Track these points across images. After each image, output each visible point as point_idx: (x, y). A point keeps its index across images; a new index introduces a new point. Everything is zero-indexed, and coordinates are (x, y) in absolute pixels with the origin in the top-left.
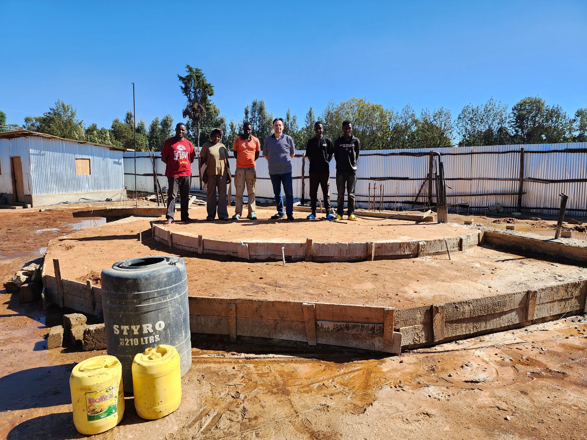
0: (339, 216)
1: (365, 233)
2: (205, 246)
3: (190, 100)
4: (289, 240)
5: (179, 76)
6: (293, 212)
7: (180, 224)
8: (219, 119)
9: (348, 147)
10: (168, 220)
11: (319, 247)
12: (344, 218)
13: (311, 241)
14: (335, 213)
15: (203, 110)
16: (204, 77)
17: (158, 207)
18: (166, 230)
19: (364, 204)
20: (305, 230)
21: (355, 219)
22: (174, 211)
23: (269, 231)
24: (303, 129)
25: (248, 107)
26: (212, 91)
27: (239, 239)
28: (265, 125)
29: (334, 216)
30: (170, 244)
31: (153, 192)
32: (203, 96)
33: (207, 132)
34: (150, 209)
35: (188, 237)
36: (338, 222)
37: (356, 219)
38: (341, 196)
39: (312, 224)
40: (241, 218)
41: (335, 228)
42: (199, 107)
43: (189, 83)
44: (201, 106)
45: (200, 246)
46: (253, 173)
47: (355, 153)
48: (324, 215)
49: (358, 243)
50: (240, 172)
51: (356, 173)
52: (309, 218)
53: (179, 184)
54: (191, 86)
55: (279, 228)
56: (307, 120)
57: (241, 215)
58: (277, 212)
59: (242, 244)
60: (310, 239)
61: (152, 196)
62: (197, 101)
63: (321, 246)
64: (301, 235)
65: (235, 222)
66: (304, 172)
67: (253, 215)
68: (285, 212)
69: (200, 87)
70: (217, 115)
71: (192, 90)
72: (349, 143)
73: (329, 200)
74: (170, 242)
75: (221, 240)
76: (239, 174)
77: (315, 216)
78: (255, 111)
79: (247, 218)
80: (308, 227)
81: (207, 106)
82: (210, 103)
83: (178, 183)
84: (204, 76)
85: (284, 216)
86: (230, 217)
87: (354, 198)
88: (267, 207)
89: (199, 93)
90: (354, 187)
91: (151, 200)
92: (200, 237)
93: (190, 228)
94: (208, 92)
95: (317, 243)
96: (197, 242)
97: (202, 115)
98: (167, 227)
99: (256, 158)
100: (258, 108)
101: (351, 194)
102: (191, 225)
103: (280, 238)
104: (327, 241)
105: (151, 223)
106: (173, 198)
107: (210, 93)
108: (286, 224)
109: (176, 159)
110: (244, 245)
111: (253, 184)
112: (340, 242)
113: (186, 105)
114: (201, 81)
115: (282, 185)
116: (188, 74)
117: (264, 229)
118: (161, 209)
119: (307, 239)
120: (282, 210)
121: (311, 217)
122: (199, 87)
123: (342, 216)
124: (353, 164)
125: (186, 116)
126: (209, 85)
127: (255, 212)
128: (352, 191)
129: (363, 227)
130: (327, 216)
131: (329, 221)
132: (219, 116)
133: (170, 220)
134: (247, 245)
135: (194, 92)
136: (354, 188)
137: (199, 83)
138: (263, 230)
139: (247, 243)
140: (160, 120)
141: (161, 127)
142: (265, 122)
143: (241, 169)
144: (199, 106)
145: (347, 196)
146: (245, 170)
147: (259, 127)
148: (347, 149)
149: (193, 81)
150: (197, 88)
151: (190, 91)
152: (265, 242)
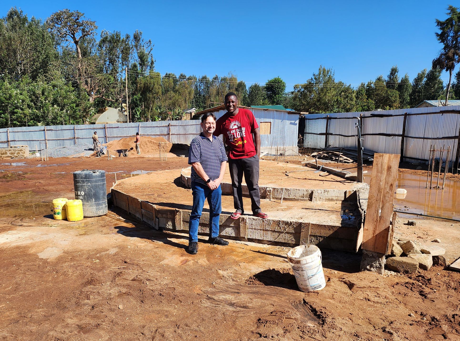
3: (446, 47)
5: (437, 21)
135: (453, 37)
151: (449, 36)
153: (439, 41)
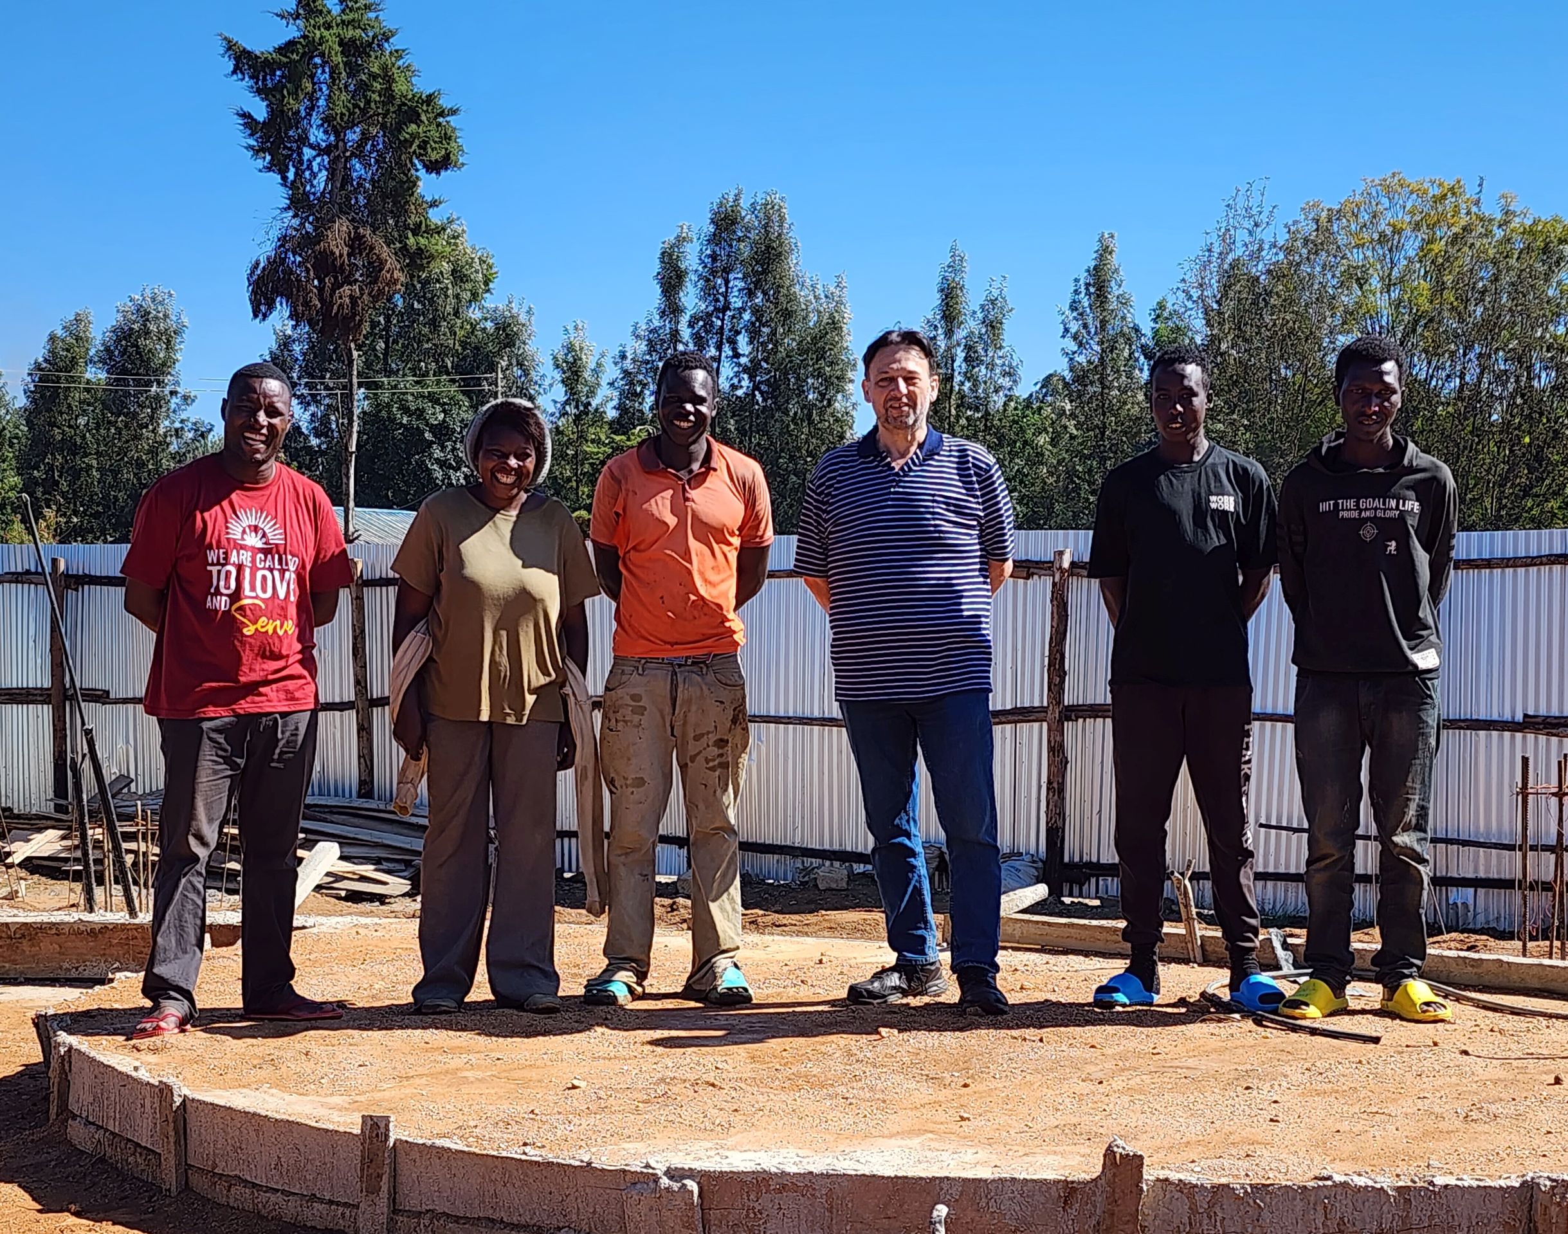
0: (1324, 989)
1: (1510, 1110)
2: (403, 1190)
3: (299, 202)
4: (982, 1155)
5: (230, 45)
6: (1002, 958)
7: (237, 1034)
8: (489, 325)
9: (1374, 520)
10: (157, 1007)
11: (1193, 1210)
12: (1353, 1005)
13: (1136, 1161)
14: (1287, 969)
15: (382, 263)
16: (398, 54)
17: (87, 917)
18: (143, 1075)
19: (1485, 903)
20: (1085, 1088)
21: (1431, 1013)
22: (200, 945)
23: (841, 1090)
24: (1048, 380)
25: (681, 240)
26: (448, 138)
27: (640, 1147)
28: (797, 359)
29: (1289, 990)
30: (170, 1178)
31: (49, 809)
32: (388, 173)
33: (405, 410)
34: (30, 932)
35: (290, 1126)
36: (1314, 1032)
37: (1442, 1013)
38: (1328, 847)
39: (1132, 1044)
40: (645, 996)
41: (1297, 1077)
42: (356, 244)
43: (294, 94)
44: (378, 242)
45: (373, 1190)
46: (725, 694)
47: (1422, 558)
48: (1217, 981)
49: (1468, 1182)
50: (637, 683)
51: (1438, 689)
52: (1112, 1005)
53: (234, 766)
54: (312, 108)
55: (903, 1069)
56: (1074, 327)
57: (642, 976)
58: (890, 957)
59: (656, 1179)
60: (1131, 1149)
61: (38, 838)
62: (346, 208)
63: (1202, 1202)
64: (1060, 1119)
65: (605, 1022)
66: (1062, 674)
67: (729, 978)
68: (946, 957)
69: (365, 116)
70: (475, 296)
71: (317, 135)
72: (1383, 488)
73: (1246, 878)
74: (170, 1161)
75: (515, 1153)
76: (636, 698)
77: (1150, 983)
78: (727, 270)
79: (688, 993)
80: (1110, 1065)
81: (411, 241)
82: (435, 217)
83: (227, 760)
84: (396, 43)
85: (934, 986)
86: (571, 986)
87: (1421, 861)
88: (811, 918)
89: (359, 152)
90: (1426, 785)
91: (32, 865)
92: (376, 1127)
93: (307, 1066)
94: (423, 145)
95: (1174, 1176)
96: (350, 1162)
97: (375, 299)
98: (152, 1058)
99: (746, 591)
100: (745, 249)
101: (1403, 839)
102: (313, 1040)
103: (915, 1142)
104: (1245, 1164)
105: (44, 1025)
106: (196, 859)
107: (434, 156)
108: (950, 1039)
109: (222, 603)
110: (676, 1186)
111: (725, 766)
112: (1338, 1178)
113: (275, 234)
114: (374, 77)
115: (921, 768)
116: (291, 32)
117: (807, 1077)
118: (105, 929)
119: (1109, 1153)
120: (923, 940)
121: (1120, 997)
122: (360, 114)
123: (1338, 989)
124: (1415, 631)
125: (271, 307)
126: (430, 99)
127: (739, 956)
128: (1412, 812)
129: (1495, 1071)
130: (1233, 986)
131: (1249, 1024)
132: (490, 302)
133: (174, 1009)
134: (692, 1185)
135: (327, 151)
136: (1425, 799)
137: (363, 87)
138: (795, 1083)
139: (691, 1174)
140: (99, 333)
141: (103, 376)
142: (790, 342)
143: (644, 664)
144: (359, 237)
145: (1374, 848)
146: (674, 668)
147: (752, 370)
148: (1368, 533)
149: (323, 76)
150: (352, 125)
151: (303, 140)
152: (818, 1164)
153: (260, 163)
